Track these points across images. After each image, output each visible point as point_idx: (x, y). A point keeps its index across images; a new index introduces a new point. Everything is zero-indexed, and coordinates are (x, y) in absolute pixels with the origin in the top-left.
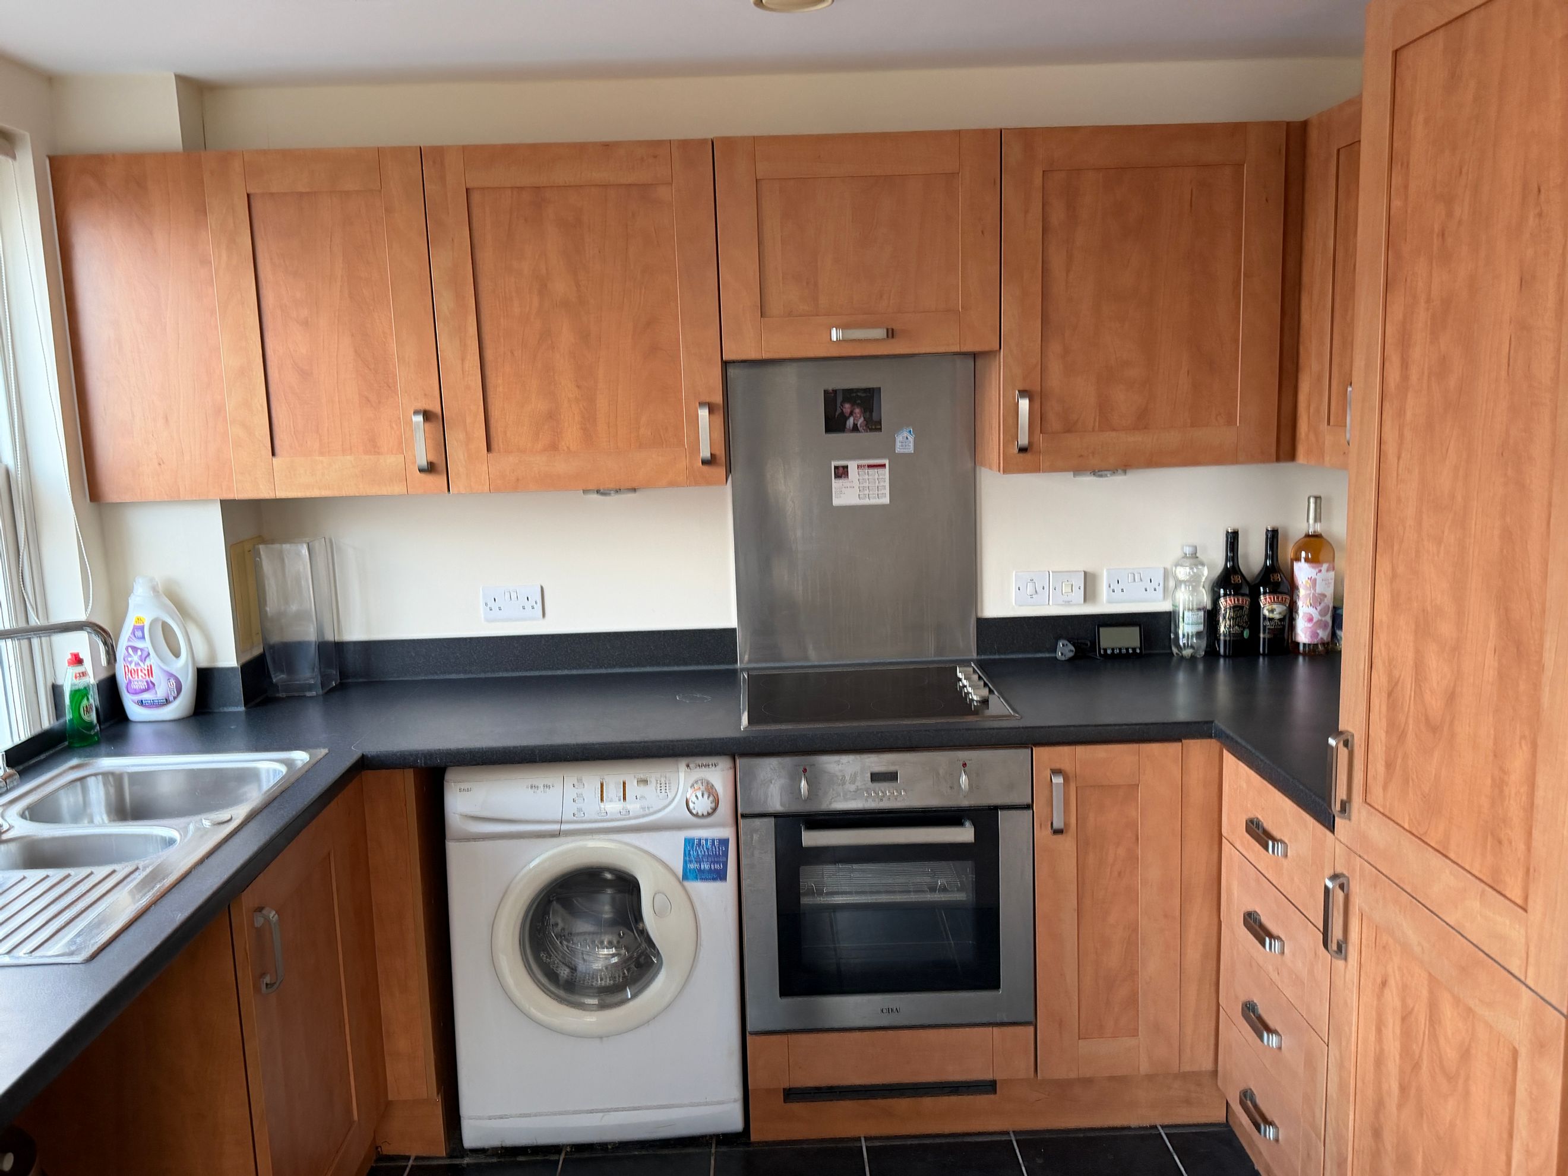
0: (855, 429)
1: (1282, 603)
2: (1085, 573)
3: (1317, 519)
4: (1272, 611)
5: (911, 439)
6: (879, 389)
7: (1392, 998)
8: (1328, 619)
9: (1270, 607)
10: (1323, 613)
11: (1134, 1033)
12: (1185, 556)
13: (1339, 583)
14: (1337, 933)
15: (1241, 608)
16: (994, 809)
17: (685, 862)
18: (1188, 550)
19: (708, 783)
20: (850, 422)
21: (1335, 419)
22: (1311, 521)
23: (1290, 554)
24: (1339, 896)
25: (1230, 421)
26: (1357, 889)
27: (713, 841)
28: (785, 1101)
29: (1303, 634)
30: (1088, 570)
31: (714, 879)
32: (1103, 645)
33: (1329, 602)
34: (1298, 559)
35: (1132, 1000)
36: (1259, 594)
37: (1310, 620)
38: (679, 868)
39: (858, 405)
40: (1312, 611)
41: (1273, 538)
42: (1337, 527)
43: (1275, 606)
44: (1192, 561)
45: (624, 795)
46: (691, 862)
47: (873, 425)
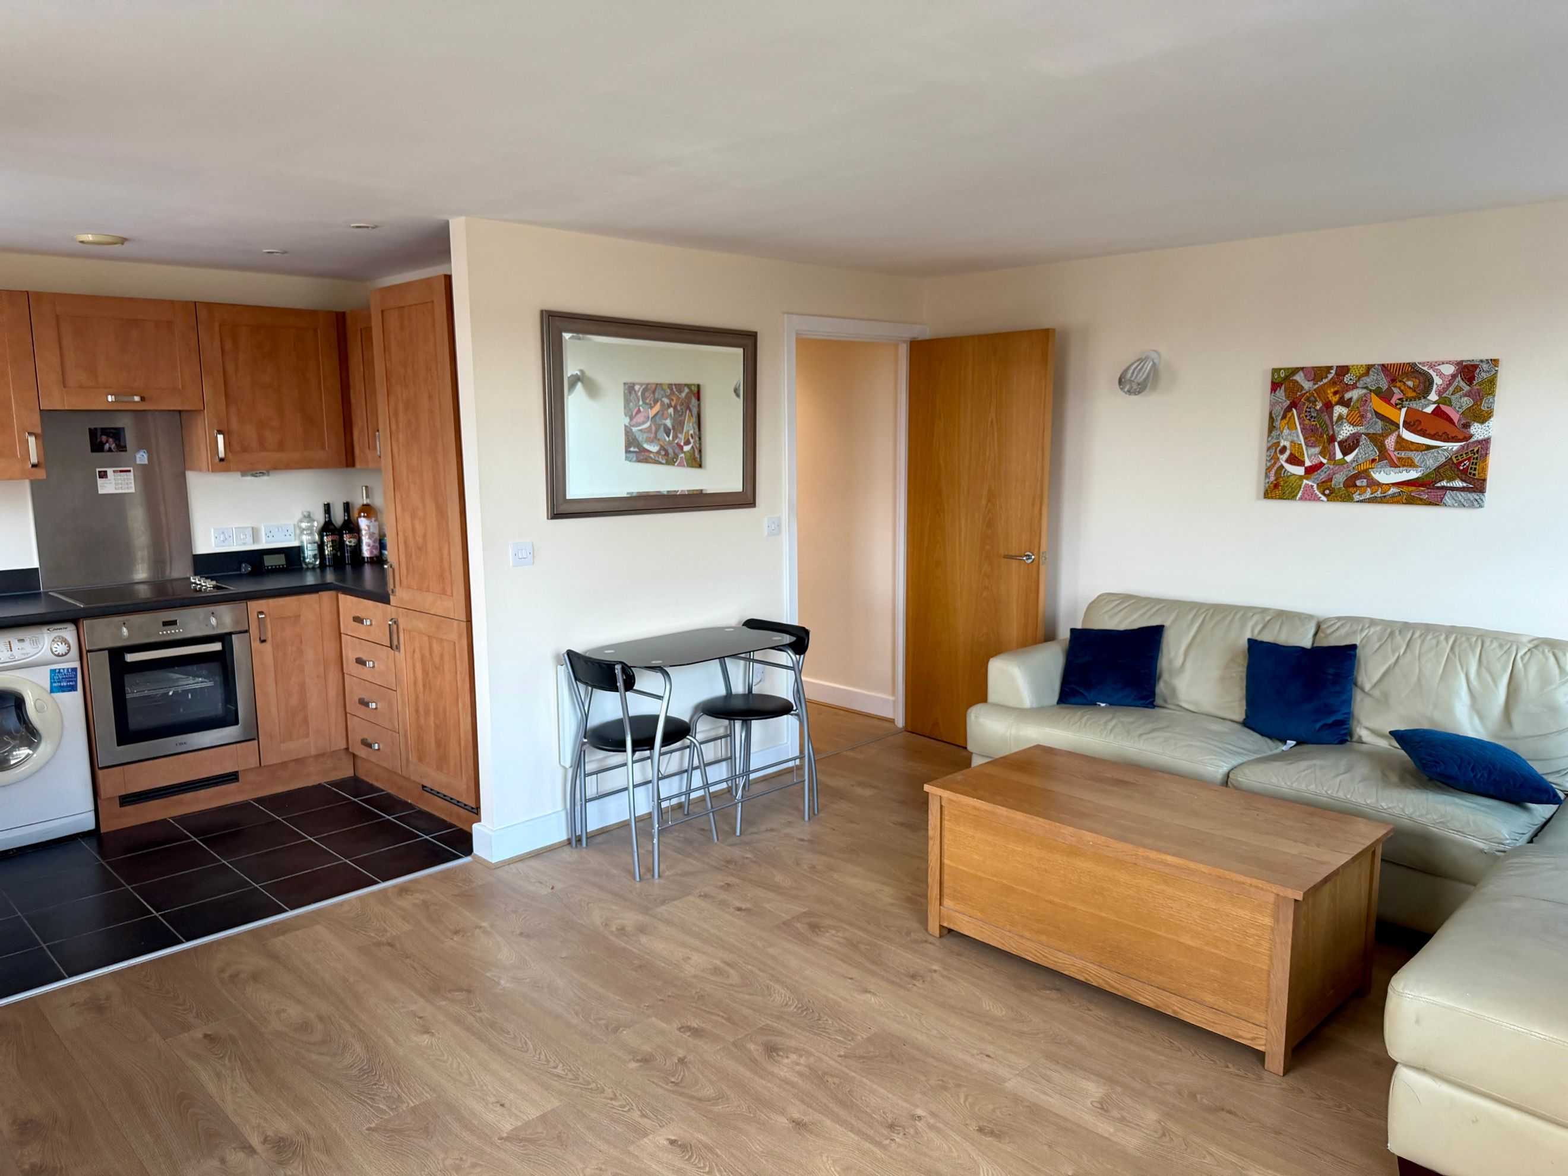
0: (110, 450)
1: (354, 537)
2: (253, 528)
3: (367, 497)
4: (350, 542)
5: (146, 456)
6: (123, 429)
7: (417, 655)
8: (377, 544)
9: (349, 540)
10: (374, 542)
11: (307, 735)
12: (305, 517)
13: (380, 528)
14: (395, 642)
15: (335, 541)
16: (230, 634)
17: (51, 683)
18: (306, 514)
19: (63, 638)
20: (107, 446)
21: (372, 447)
22: (365, 498)
23: (356, 515)
24: (395, 626)
25: (323, 448)
26: (401, 622)
27: (68, 669)
28: (120, 807)
29: (366, 553)
30: (253, 526)
31: (70, 691)
32: (266, 564)
33: (377, 536)
34: (360, 516)
35: (305, 721)
36: (343, 534)
37: (369, 545)
38: (48, 686)
39: (112, 437)
40: (369, 541)
41: (347, 507)
42: (378, 501)
43: (351, 539)
44: (308, 519)
45: (11, 648)
46: (55, 682)
47: (122, 448)
